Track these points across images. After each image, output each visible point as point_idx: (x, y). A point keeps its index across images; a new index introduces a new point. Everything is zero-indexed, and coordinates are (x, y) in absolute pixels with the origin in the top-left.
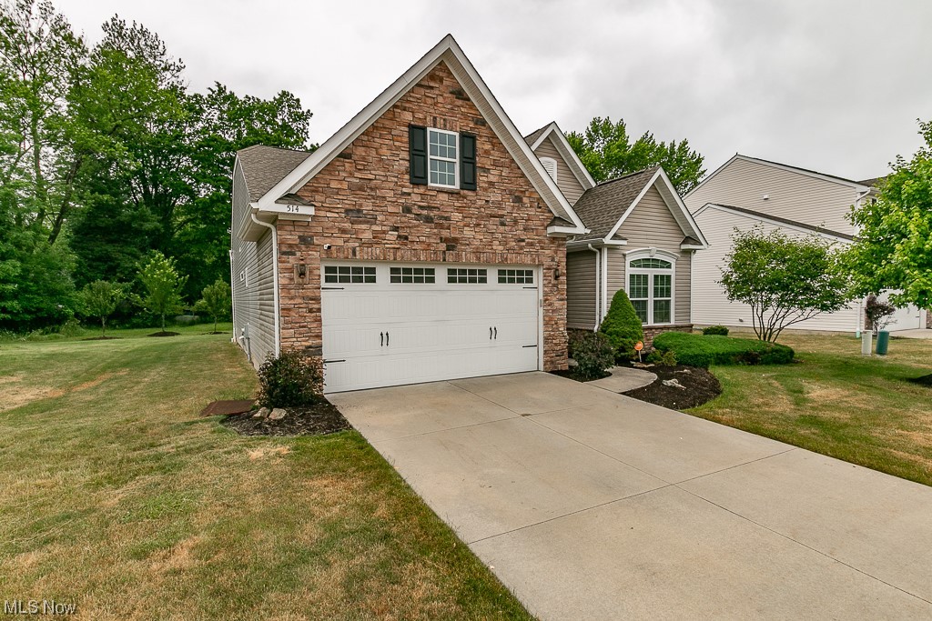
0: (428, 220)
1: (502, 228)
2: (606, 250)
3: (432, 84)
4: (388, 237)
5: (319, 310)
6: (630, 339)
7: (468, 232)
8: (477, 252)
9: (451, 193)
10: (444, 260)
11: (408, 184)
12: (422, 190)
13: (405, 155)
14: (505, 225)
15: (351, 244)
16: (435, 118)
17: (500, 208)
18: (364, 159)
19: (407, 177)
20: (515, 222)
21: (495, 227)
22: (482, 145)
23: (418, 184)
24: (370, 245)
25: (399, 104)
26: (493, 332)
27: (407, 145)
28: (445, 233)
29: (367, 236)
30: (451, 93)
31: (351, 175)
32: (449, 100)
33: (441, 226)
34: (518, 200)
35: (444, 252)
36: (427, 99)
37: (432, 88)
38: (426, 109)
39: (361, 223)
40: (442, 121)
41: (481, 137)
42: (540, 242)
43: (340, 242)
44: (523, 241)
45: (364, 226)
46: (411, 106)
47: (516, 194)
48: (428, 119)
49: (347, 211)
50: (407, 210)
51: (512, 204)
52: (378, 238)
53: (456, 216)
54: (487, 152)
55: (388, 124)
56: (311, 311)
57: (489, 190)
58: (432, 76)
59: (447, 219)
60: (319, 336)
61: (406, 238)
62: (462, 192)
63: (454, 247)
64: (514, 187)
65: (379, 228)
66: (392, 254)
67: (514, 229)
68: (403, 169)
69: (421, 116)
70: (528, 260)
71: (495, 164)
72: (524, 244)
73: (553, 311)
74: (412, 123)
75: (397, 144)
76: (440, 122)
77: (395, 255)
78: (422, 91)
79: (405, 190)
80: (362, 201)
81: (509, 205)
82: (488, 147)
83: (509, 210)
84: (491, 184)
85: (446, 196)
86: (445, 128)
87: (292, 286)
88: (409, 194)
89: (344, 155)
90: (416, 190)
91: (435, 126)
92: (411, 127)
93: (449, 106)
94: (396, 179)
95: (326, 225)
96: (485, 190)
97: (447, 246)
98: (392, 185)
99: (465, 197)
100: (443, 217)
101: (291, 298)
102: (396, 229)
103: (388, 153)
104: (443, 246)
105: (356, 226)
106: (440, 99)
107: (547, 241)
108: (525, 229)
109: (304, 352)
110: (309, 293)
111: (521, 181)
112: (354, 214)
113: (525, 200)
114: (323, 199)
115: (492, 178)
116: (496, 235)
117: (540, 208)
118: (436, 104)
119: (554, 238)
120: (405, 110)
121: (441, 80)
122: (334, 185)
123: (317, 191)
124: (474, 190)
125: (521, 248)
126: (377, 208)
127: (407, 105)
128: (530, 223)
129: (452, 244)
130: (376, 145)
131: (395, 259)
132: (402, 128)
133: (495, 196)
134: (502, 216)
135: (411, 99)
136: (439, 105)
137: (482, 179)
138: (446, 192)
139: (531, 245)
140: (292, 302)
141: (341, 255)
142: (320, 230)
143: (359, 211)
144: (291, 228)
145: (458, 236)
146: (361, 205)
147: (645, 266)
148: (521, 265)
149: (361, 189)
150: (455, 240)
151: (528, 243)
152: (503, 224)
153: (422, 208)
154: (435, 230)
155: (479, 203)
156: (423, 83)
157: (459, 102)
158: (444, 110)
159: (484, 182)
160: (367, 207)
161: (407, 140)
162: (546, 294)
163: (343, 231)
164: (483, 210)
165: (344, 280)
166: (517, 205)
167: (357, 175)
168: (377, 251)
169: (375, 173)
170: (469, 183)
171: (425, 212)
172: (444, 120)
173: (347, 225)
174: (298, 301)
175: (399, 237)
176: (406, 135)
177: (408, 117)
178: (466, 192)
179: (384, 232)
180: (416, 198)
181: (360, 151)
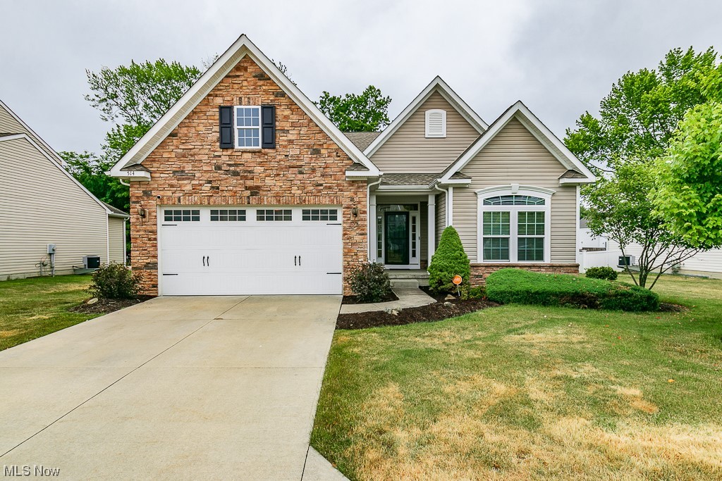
0: (236, 174)
1: (300, 176)
3: (238, 74)
4: (203, 188)
5: (155, 239)
6: (446, 273)
7: (269, 181)
8: (277, 196)
9: (253, 152)
10: (249, 203)
11: (219, 149)
12: (229, 152)
13: (217, 129)
14: (303, 173)
15: (177, 195)
16: (240, 98)
17: (298, 160)
18: (186, 135)
19: (218, 144)
20: (314, 170)
21: (294, 176)
22: (281, 112)
23: (227, 149)
24: (191, 194)
25: (212, 93)
26: (298, 260)
27: (218, 121)
28: (249, 183)
29: (188, 188)
30: (254, 77)
31: (177, 147)
32: (252, 83)
33: (246, 178)
34: (317, 152)
35: (248, 197)
36: (235, 85)
37: (238, 76)
38: (233, 93)
39: (183, 179)
40: (246, 99)
41: (280, 106)
42: (338, 185)
43: (169, 193)
44: (321, 185)
45: (185, 182)
46: (221, 92)
47: (315, 147)
48: (235, 99)
49: (174, 172)
50: (218, 168)
51: (310, 156)
52: (195, 190)
53: (259, 169)
54: (286, 117)
55: (204, 108)
56: (150, 240)
57: (289, 147)
58: (238, 68)
59: (250, 172)
60: (155, 257)
61: (218, 188)
62: (263, 151)
63: (257, 193)
64: (312, 142)
65: (197, 182)
66: (206, 200)
67: (312, 176)
68: (215, 139)
69: (229, 98)
70: (326, 201)
71: (293, 125)
72: (322, 188)
73: (353, 244)
74: (222, 105)
75: (210, 121)
76: (245, 100)
77: (209, 200)
78: (230, 80)
79: (216, 154)
80: (184, 164)
81: (306, 158)
82: (287, 112)
83: (307, 160)
84: (291, 142)
85: (250, 155)
86: (249, 103)
87: (138, 224)
88: (220, 156)
89: (173, 135)
90: (224, 153)
91: (240, 104)
92: (221, 108)
93: (252, 87)
94: (209, 147)
95: (160, 182)
96: (285, 147)
97: (251, 193)
98: (207, 151)
99: (266, 154)
100: (247, 171)
101: (138, 231)
102: (210, 182)
103: (203, 129)
104: (248, 193)
105: (180, 182)
106: (245, 83)
107: (345, 185)
108: (322, 176)
109: (145, 266)
110: (149, 228)
111: (319, 136)
112: (180, 174)
113: (323, 151)
114: (158, 165)
115: (290, 137)
116: (295, 182)
117: (339, 156)
118: (241, 88)
119: (353, 181)
120: (216, 96)
121: (246, 69)
122: (165, 155)
123: (154, 161)
124: (274, 148)
125: (319, 191)
126: (196, 169)
127: (218, 93)
128: (328, 170)
129: (255, 191)
130: (194, 125)
131: (209, 203)
132: (214, 110)
133: (294, 151)
134: (301, 167)
135: (221, 88)
136: (244, 88)
137: (281, 139)
138: (249, 152)
139: (330, 188)
140: (138, 233)
141: (170, 202)
142: (156, 186)
143: (183, 171)
144: (138, 186)
145: (260, 184)
146: (184, 167)
148: (315, 205)
149: (184, 156)
150: (258, 188)
151: (326, 187)
152: (301, 173)
153: (230, 165)
154: (241, 181)
155: (279, 157)
156: (231, 74)
157: (261, 83)
158: (248, 90)
159: (283, 140)
160: (188, 167)
161: (218, 117)
162: (345, 229)
163: (172, 186)
164: (282, 163)
165: (178, 219)
166: (315, 156)
167: (181, 147)
168: (196, 198)
169: (194, 144)
170: (270, 143)
171: (232, 168)
172: (249, 98)
173: (175, 182)
174: (141, 233)
175: (212, 187)
176: (218, 114)
177: (219, 101)
178: (266, 150)
179: (201, 185)
180: (225, 159)
181: (184, 130)
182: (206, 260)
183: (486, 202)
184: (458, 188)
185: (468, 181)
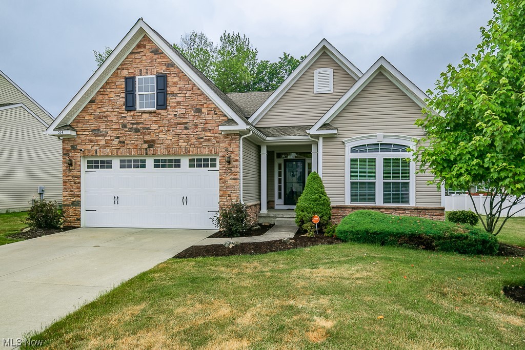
0: (137, 130)
1: (186, 131)
2: (321, 139)
3: (139, 50)
4: (113, 142)
5: (79, 183)
7: (162, 136)
8: (168, 148)
9: (150, 113)
10: (147, 154)
11: (124, 111)
12: (132, 114)
13: (123, 95)
14: (188, 129)
15: (95, 148)
16: (141, 70)
17: (184, 118)
18: (101, 101)
19: (124, 107)
20: (196, 126)
21: (181, 131)
22: (171, 79)
23: (131, 111)
24: (104, 148)
25: (120, 67)
26: (185, 200)
27: (124, 89)
28: (147, 138)
29: (103, 142)
30: (151, 52)
31: (95, 111)
32: (149, 57)
33: (144, 134)
34: (199, 111)
35: (146, 149)
36: (136, 60)
37: (139, 52)
38: (135, 66)
39: (99, 136)
41: (171, 74)
42: (216, 138)
43: (89, 147)
44: (202, 138)
45: (101, 138)
46: (127, 66)
47: (197, 107)
48: (137, 71)
49: (93, 130)
50: (124, 126)
51: (194, 114)
52: (108, 144)
53: (154, 126)
54: (175, 83)
55: (114, 80)
56: (75, 183)
57: (177, 108)
58: (139, 46)
59: (147, 129)
60: (79, 196)
61: (124, 142)
62: (157, 111)
63: (153, 145)
64: (195, 103)
65: (108, 138)
66: (115, 152)
67: (195, 131)
68: (122, 103)
69: (132, 71)
70: (206, 151)
71: (180, 90)
72: (202, 140)
73: (227, 187)
74: (127, 76)
75: (119, 90)
76: (144, 71)
77: (117, 152)
78: (133, 56)
79: (123, 115)
80: (100, 124)
81: (191, 115)
82: (176, 79)
83: (191, 118)
84: (179, 103)
85: (147, 115)
86: (147, 74)
87: (67, 171)
88: (125, 117)
89: (92, 101)
90: (129, 114)
91: (141, 75)
92: (126, 79)
93: (149, 61)
94: (118, 110)
95: (82, 138)
96: (174, 107)
97: (148, 145)
98: (116, 113)
99: (160, 114)
100: (145, 128)
101: (67, 177)
102: (118, 138)
103: (113, 96)
104: (146, 146)
105: (97, 138)
106: (144, 58)
107: (221, 137)
108: (203, 130)
109: (72, 204)
110: (75, 174)
111: (200, 98)
112: (97, 132)
113: (203, 110)
114: (82, 125)
115: (178, 99)
116: (182, 136)
117: (216, 114)
118: (141, 62)
119: (227, 134)
120: (123, 70)
121: (145, 46)
122: (87, 117)
123: (79, 122)
124: (166, 109)
125: (201, 143)
126: (108, 127)
127: (124, 66)
128: (207, 125)
129: (151, 144)
130: (107, 93)
131: (117, 155)
132: (122, 80)
133: (181, 111)
134: (186, 123)
135: (127, 63)
136: (143, 61)
137: (171, 101)
138: (147, 113)
139: (209, 140)
140: (67, 178)
141: (90, 154)
142: (80, 141)
143: (99, 130)
144: (68, 142)
145: (155, 139)
146: (100, 126)
147: (370, 151)
148: (197, 155)
149: (100, 118)
150: (153, 141)
151: (206, 139)
152: (186, 128)
153: (133, 124)
154: (141, 136)
155: (169, 116)
156: (134, 51)
157: (156, 57)
158: (146, 63)
159: (173, 102)
160: (103, 126)
161: (124, 86)
162: (221, 175)
163: (91, 141)
164: (172, 121)
165: (96, 167)
166: (197, 114)
167: (98, 110)
168: (108, 151)
169: (107, 108)
170: (162, 104)
171: (134, 126)
172: (147, 70)
173: (93, 138)
174: (70, 178)
175: (120, 142)
176: (124, 83)
177: (125, 73)
178: (160, 111)
179: (112, 140)
180: (129, 119)
181: (100, 97)
182: (116, 199)
183: (353, 150)
184: (327, 138)
185: (335, 132)
